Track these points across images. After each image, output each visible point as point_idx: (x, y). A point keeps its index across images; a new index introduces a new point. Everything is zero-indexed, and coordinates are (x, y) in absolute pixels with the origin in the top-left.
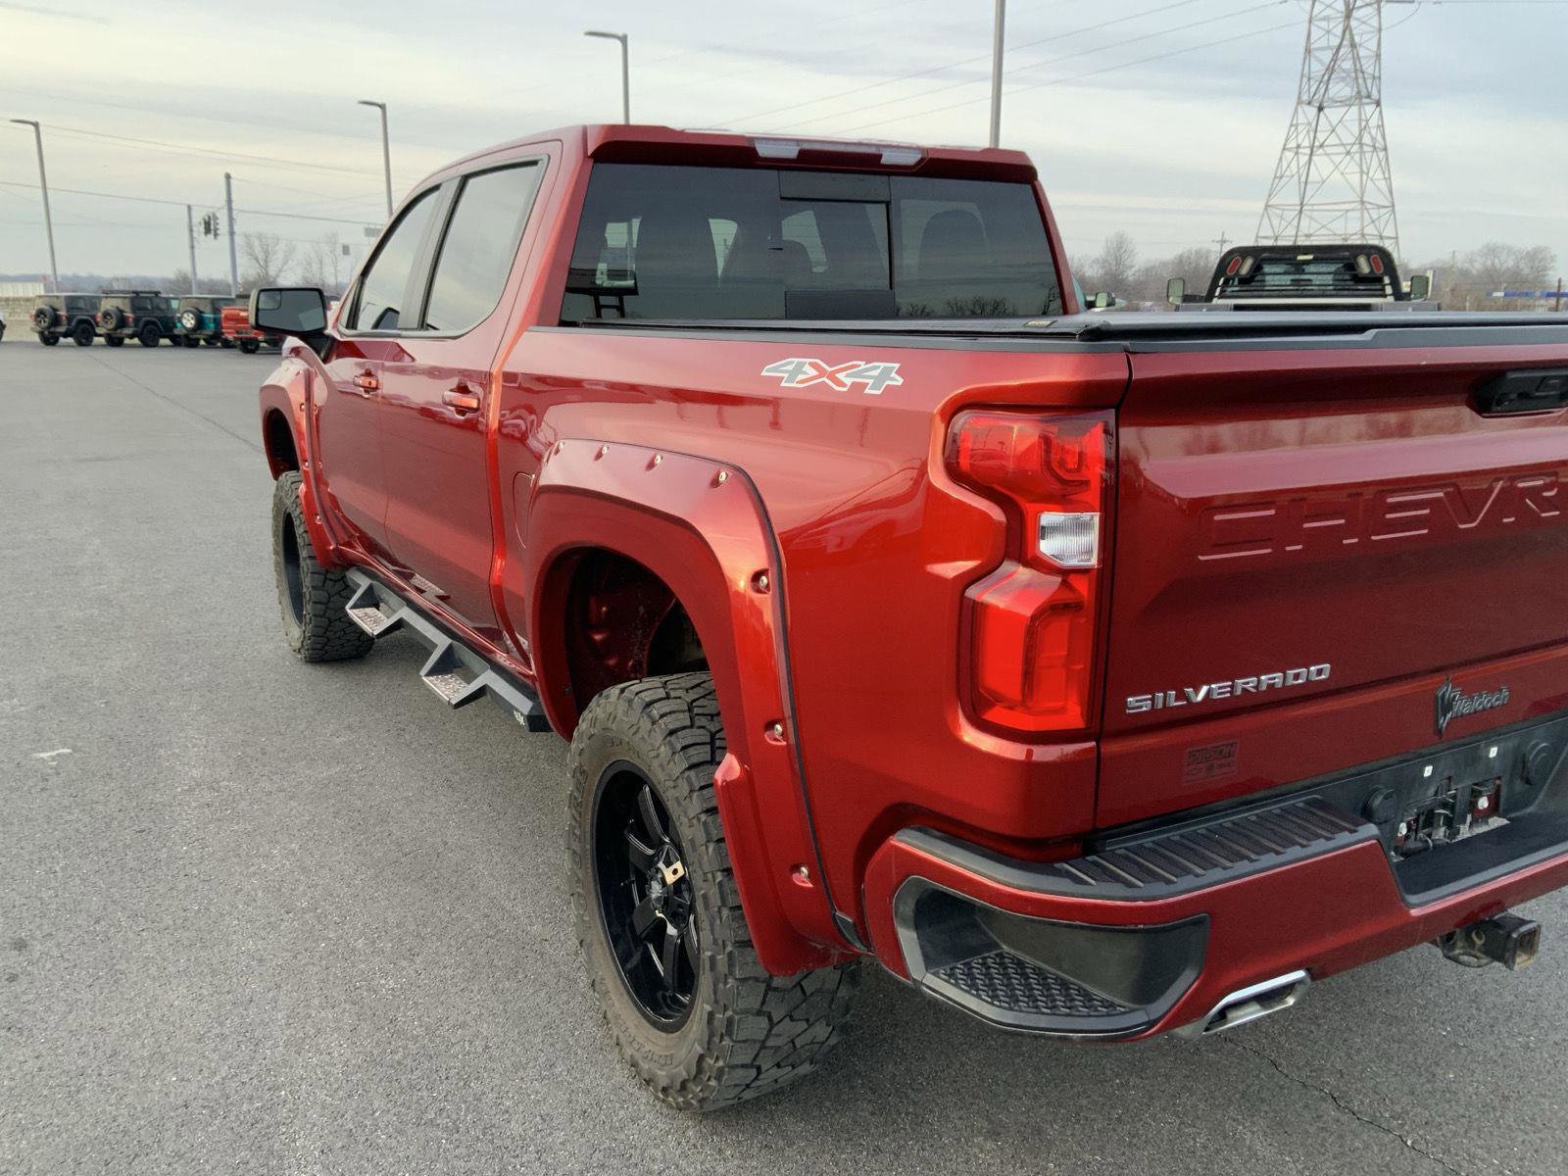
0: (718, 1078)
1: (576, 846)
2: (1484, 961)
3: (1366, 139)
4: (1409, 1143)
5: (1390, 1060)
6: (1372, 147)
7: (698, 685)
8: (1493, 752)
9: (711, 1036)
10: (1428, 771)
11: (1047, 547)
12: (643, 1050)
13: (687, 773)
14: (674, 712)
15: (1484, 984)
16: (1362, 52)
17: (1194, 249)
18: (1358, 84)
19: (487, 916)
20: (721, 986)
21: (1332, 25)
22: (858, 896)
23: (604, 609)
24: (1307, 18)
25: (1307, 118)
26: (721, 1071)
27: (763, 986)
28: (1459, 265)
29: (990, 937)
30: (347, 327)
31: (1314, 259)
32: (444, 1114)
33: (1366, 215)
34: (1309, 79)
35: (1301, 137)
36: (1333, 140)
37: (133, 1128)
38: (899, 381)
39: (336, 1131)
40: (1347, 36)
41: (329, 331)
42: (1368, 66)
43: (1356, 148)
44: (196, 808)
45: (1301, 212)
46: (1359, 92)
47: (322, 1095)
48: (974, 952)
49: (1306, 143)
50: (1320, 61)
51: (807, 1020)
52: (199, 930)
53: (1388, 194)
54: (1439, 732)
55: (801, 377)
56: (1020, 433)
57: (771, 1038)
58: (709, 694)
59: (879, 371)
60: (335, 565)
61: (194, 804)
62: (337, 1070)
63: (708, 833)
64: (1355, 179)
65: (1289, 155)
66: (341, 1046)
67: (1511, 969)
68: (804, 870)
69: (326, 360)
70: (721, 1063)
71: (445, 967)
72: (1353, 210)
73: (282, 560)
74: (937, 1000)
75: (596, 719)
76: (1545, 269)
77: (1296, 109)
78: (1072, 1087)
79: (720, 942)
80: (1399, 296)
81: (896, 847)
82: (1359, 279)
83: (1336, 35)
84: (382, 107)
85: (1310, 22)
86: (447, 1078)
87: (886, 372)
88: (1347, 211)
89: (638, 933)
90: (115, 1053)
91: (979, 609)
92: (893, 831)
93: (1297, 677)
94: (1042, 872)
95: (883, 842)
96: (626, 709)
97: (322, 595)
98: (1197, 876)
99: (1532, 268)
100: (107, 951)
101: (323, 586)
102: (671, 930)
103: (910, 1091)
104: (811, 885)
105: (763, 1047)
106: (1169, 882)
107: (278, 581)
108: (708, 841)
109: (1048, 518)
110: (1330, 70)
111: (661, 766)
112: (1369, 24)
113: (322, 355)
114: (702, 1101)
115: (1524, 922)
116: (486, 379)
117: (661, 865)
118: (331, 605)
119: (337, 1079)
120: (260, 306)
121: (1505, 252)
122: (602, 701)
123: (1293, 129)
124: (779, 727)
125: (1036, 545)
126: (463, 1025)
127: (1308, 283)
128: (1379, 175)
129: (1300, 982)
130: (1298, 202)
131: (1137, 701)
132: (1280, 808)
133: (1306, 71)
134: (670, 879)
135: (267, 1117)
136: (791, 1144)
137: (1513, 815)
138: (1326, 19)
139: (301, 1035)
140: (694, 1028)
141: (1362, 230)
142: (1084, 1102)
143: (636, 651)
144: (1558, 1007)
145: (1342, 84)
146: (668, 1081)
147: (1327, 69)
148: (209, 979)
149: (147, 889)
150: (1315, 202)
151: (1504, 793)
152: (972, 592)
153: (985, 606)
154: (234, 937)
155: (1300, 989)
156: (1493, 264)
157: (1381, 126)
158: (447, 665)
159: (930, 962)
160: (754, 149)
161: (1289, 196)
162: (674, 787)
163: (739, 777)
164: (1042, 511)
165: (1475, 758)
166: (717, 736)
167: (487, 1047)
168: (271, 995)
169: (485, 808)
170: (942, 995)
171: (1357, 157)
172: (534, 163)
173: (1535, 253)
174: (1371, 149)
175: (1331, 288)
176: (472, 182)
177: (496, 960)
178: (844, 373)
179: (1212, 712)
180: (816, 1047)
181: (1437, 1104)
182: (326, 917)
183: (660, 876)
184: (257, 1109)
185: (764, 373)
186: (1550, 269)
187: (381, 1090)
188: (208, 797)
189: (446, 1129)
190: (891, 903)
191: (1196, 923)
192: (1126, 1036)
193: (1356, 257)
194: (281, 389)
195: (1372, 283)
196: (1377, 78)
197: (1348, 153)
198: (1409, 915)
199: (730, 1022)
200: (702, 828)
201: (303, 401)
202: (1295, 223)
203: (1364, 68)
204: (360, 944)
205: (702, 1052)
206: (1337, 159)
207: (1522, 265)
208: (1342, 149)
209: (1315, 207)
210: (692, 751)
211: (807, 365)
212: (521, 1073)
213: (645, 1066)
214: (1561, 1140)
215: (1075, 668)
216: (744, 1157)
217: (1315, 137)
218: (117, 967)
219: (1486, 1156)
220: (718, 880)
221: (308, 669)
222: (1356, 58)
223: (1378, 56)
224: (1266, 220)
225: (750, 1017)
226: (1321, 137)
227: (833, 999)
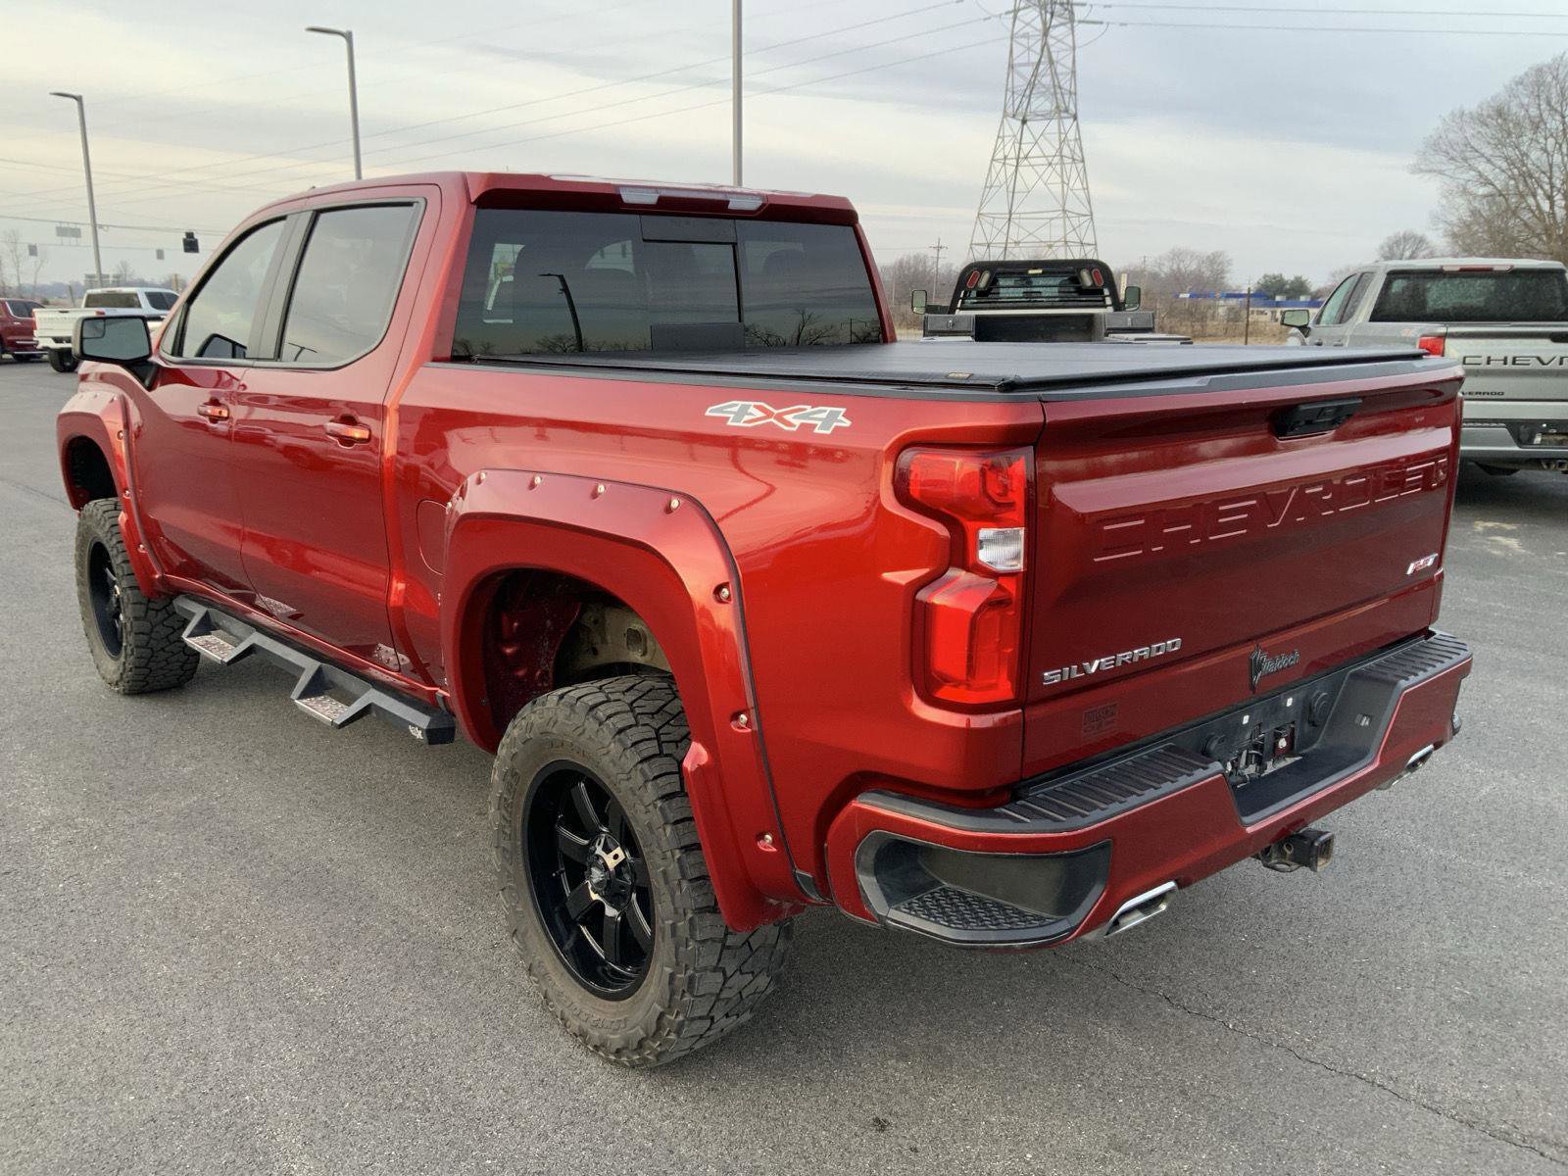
0: (678, 1033)
1: (506, 844)
2: (1294, 867)
3: (1066, 151)
4: (1231, 1026)
5: (1205, 964)
6: (1072, 157)
7: (631, 688)
8: (1289, 702)
9: (673, 993)
10: (1246, 719)
11: (985, 555)
12: (591, 1020)
13: (640, 766)
14: (618, 713)
15: (1267, 898)
16: (1060, 69)
17: (912, 255)
18: (1057, 99)
19: (394, 922)
20: (682, 949)
21: (1032, 42)
22: (820, 853)
23: (516, 624)
24: (1009, 34)
25: (1012, 129)
26: (681, 1025)
27: (719, 945)
28: (1149, 268)
29: (933, 877)
30: (173, 354)
31: (1043, 273)
32: (412, 1098)
33: (1068, 223)
34: (1013, 93)
35: (1007, 148)
36: (1036, 152)
37: (107, 1146)
38: (847, 423)
39: (311, 1125)
40: (1045, 53)
41: (154, 359)
42: (1066, 85)
43: (1057, 159)
44: (58, 846)
45: (1010, 220)
46: (1058, 107)
47: (287, 1096)
48: (923, 889)
49: (1012, 155)
50: (1022, 76)
51: (753, 973)
52: (105, 960)
53: (1086, 203)
54: (1253, 688)
55: (747, 418)
56: (961, 466)
57: (724, 992)
58: (643, 695)
59: (826, 414)
60: (159, 593)
61: (55, 843)
62: (295, 1072)
63: (665, 817)
64: (1057, 189)
65: (998, 165)
66: (290, 1050)
67: (1315, 871)
68: (769, 837)
69: (150, 388)
70: (681, 1018)
71: (370, 972)
72: (1056, 218)
73: (87, 590)
74: (899, 929)
75: (532, 724)
76: (1223, 272)
77: (1002, 122)
78: (959, 1011)
79: (681, 911)
80: (1118, 306)
81: (860, 809)
82: (1082, 291)
83: (1035, 52)
84: (79, 99)
85: (1012, 39)
86: (403, 1067)
87: (832, 416)
88: (1052, 219)
89: (573, 917)
90: (60, 1082)
91: (928, 608)
92: (854, 796)
93: (1159, 649)
94: (987, 816)
95: (847, 804)
96: (568, 713)
97: (146, 626)
98: (1103, 809)
99: (1212, 271)
100: (15, 989)
101: (146, 616)
102: (610, 911)
103: (824, 1030)
104: (775, 850)
105: (718, 999)
106: (1084, 816)
107: (83, 613)
108: (666, 824)
109: (985, 533)
110: (1032, 85)
111: (612, 761)
112: (1063, 43)
113: (147, 382)
114: (659, 1056)
115: (1322, 834)
116: (378, 411)
117: (599, 851)
118: (153, 635)
119: (297, 1081)
120: (85, 335)
121: (1189, 257)
122: (538, 708)
123: (1000, 140)
124: (743, 717)
125: (976, 555)
126: (404, 1021)
127: (1039, 295)
128: (1078, 185)
129: (1171, 891)
130: (1007, 212)
131: (1052, 675)
132: (1147, 754)
133: (1010, 86)
134: (612, 863)
135: (239, 1121)
136: (734, 1085)
137: (1305, 751)
138: (1026, 36)
139: (247, 1045)
140: (652, 991)
141: (1065, 237)
142: (971, 1023)
143: (543, 661)
144: (1325, 910)
145: (1042, 99)
146: (622, 1043)
147: (1029, 84)
148: (133, 1005)
149: (36, 928)
150: (1023, 211)
151: (1297, 734)
152: (922, 595)
153: (934, 606)
154: (146, 964)
155: (1171, 897)
156: (1179, 268)
157: (1078, 140)
158: (318, 687)
159: (891, 900)
160: (620, 196)
161: (998, 205)
162: (628, 779)
163: (707, 763)
164: (979, 528)
165: (1278, 708)
166: (661, 732)
167: (433, 1037)
168: (203, 1012)
169: (361, 825)
170: (904, 924)
171: (1058, 167)
172: (410, 204)
173: (1214, 258)
174: (1071, 160)
175: (1057, 299)
176: (323, 216)
177: (417, 961)
178: (792, 415)
179: (1102, 680)
180: (757, 996)
181: (1246, 995)
182: (233, 937)
183: (601, 862)
184: (226, 1114)
185: (707, 413)
186: (1227, 272)
187: (343, 1084)
188: (69, 834)
189: (417, 1110)
190: (853, 856)
191: (1102, 847)
192: (1052, 943)
193: (1079, 270)
194: (96, 417)
195: (1093, 295)
196: (1073, 93)
197: (1050, 164)
198: (1243, 831)
199: (691, 980)
200: (659, 813)
201: (122, 428)
202: (1005, 230)
203: (1062, 84)
204: (277, 958)
205: (661, 1010)
206: (1040, 171)
207: (1203, 270)
208: (1043, 161)
209: (1022, 216)
210: (642, 746)
211: (752, 408)
212: (473, 1055)
213: (595, 1033)
214: (1342, 1011)
215: (1005, 651)
216: (697, 1100)
217: (1020, 149)
218: (31, 1004)
219: (1289, 1029)
220: (677, 856)
221: (126, 702)
222: (1055, 74)
223: (1074, 72)
224: (979, 226)
225: (709, 973)
226: (1025, 148)
227: (772, 953)
